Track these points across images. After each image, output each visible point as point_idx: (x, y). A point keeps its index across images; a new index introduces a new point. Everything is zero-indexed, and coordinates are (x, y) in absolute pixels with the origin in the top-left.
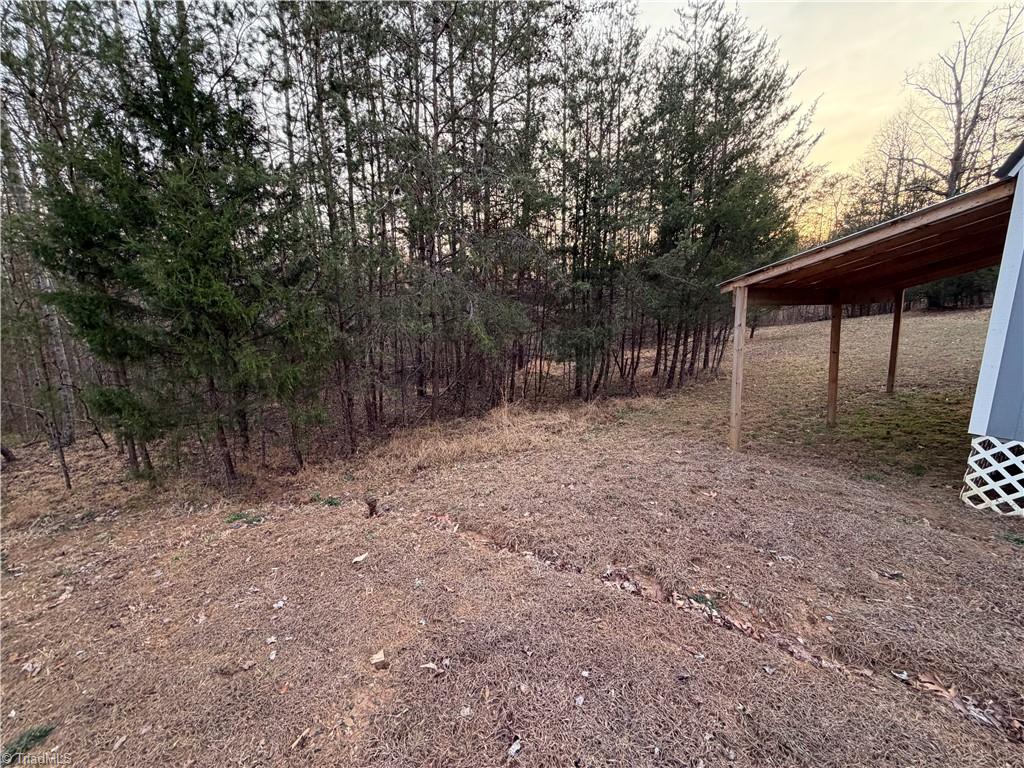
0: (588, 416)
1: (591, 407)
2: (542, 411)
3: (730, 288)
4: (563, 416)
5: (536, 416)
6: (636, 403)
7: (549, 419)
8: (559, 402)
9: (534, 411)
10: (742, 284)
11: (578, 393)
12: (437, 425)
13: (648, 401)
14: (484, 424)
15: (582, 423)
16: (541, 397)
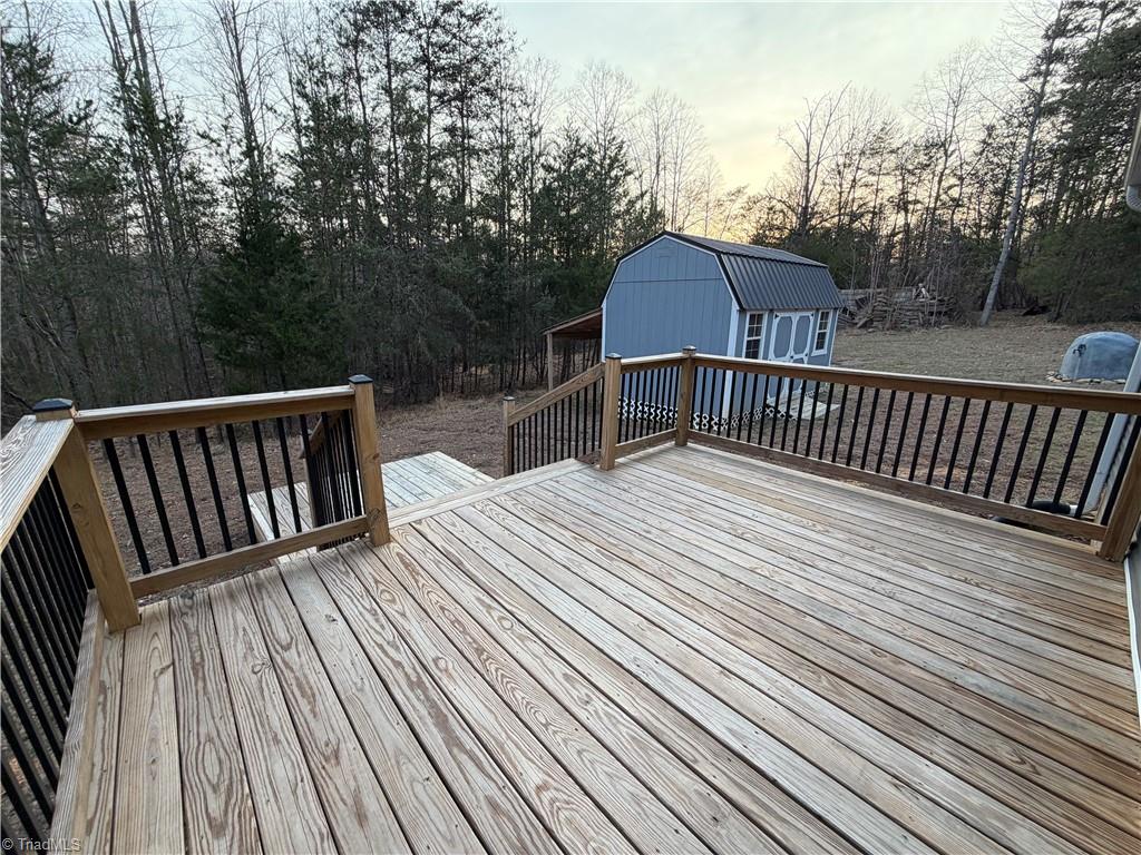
10: (549, 332)
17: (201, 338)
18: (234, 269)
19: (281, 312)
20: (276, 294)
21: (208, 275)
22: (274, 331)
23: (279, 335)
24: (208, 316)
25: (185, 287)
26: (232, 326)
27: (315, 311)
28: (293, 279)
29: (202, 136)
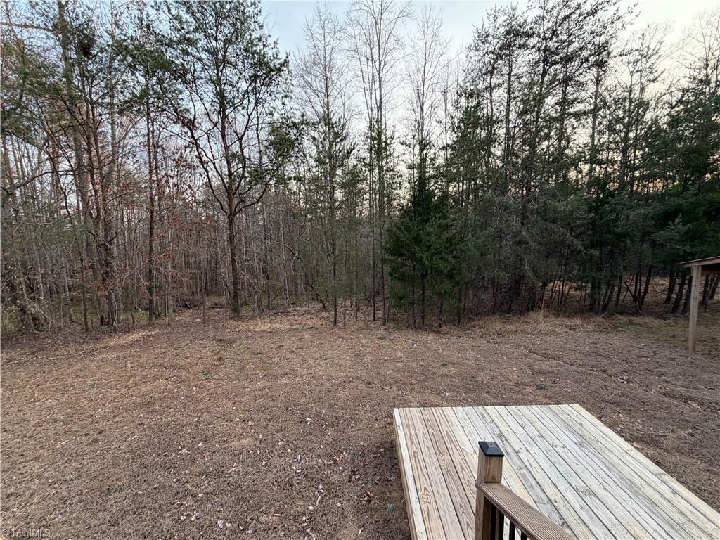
0: (596, 323)
1: (599, 319)
2: (563, 317)
3: (690, 266)
4: (578, 321)
5: (559, 319)
6: (636, 320)
7: (567, 322)
8: (576, 313)
9: (558, 316)
10: (697, 264)
11: (591, 309)
12: (497, 316)
13: (648, 320)
14: (526, 319)
15: (590, 327)
16: (562, 307)
17: (384, 261)
18: (407, 220)
19: (429, 246)
20: (428, 234)
21: (393, 224)
22: (424, 259)
23: (427, 262)
24: (389, 249)
25: (381, 231)
26: (401, 255)
27: (451, 245)
28: (440, 224)
29: (402, 144)
